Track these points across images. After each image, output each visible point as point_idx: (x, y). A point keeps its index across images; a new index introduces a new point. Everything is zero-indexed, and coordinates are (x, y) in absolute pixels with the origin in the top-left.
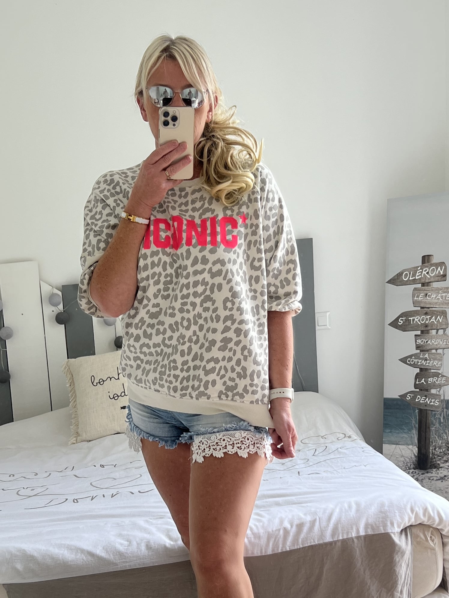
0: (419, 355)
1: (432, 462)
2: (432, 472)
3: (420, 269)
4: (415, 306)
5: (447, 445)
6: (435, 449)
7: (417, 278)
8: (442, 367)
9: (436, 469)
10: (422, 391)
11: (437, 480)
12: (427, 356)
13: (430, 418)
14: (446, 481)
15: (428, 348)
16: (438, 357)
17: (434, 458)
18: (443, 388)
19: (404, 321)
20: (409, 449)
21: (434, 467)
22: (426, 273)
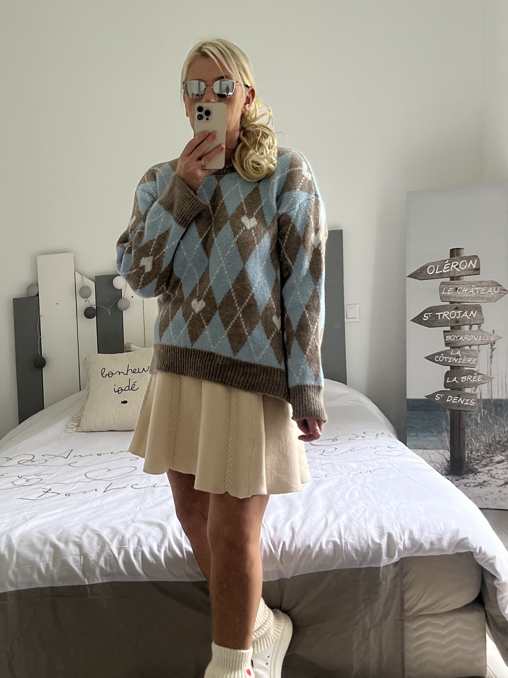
0: (448, 352)
1: (467, 467)
2: (468, 477)
3: (448, 263)
4: (443, 300)
5: (486, 448)
6: (471, 453)
7: (444, 272)
8: (478, 365)
9: (473, 474)
10: (454, 390)
11: (475, 486)
12: (458, 353)
13: (464, 419)
14: (486, 487)
15: (459, 345)
16: (473, 354)
17: (471, 462)
18: (479, 387)
19: (430, 316)
20: (439, 453)
21: (470, 472)
22: (456, 267)
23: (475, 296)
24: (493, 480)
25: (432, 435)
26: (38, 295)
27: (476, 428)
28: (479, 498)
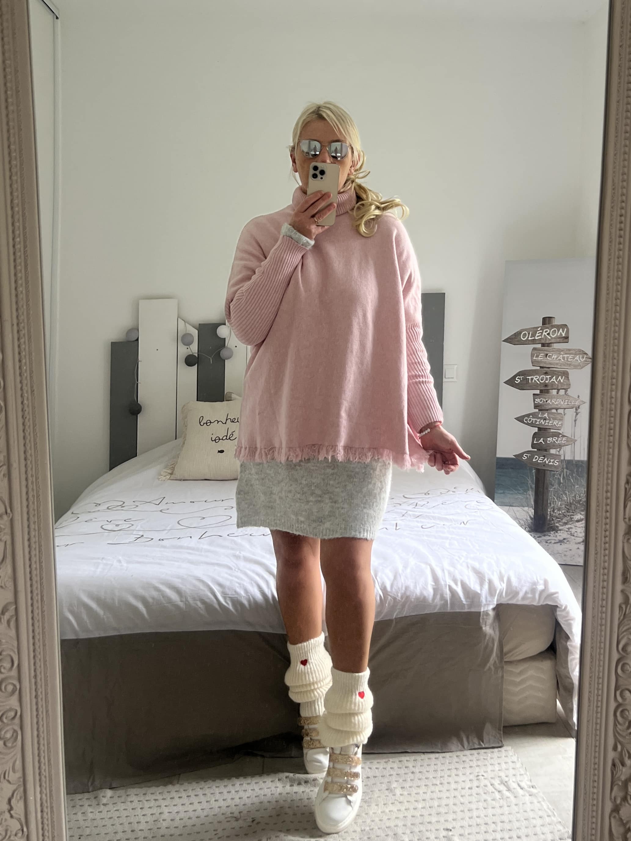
0: (537, 414)
1: (549, 524)
2: (549, 534)
3: (540, 330)
4: (534, 365)
5: (567, 507)
6: (553, 511)
7: (536, 338)
8: (563, 427)
9: (554, 532)
10: (540, 450)
11: (555, 543)
12: (546, 415)
13: (548, 479)
14: (565, 544)
15: (548, 407)
16: (558, 417)
17: (553, 520)
18: (563, 448)
19: (522, 380)
20: (524, 511)
21: (552, 530)
22: (547, 334)
23: (563, 363)
24: (573, 537)
26: (138, 340)
28: (559, 554)
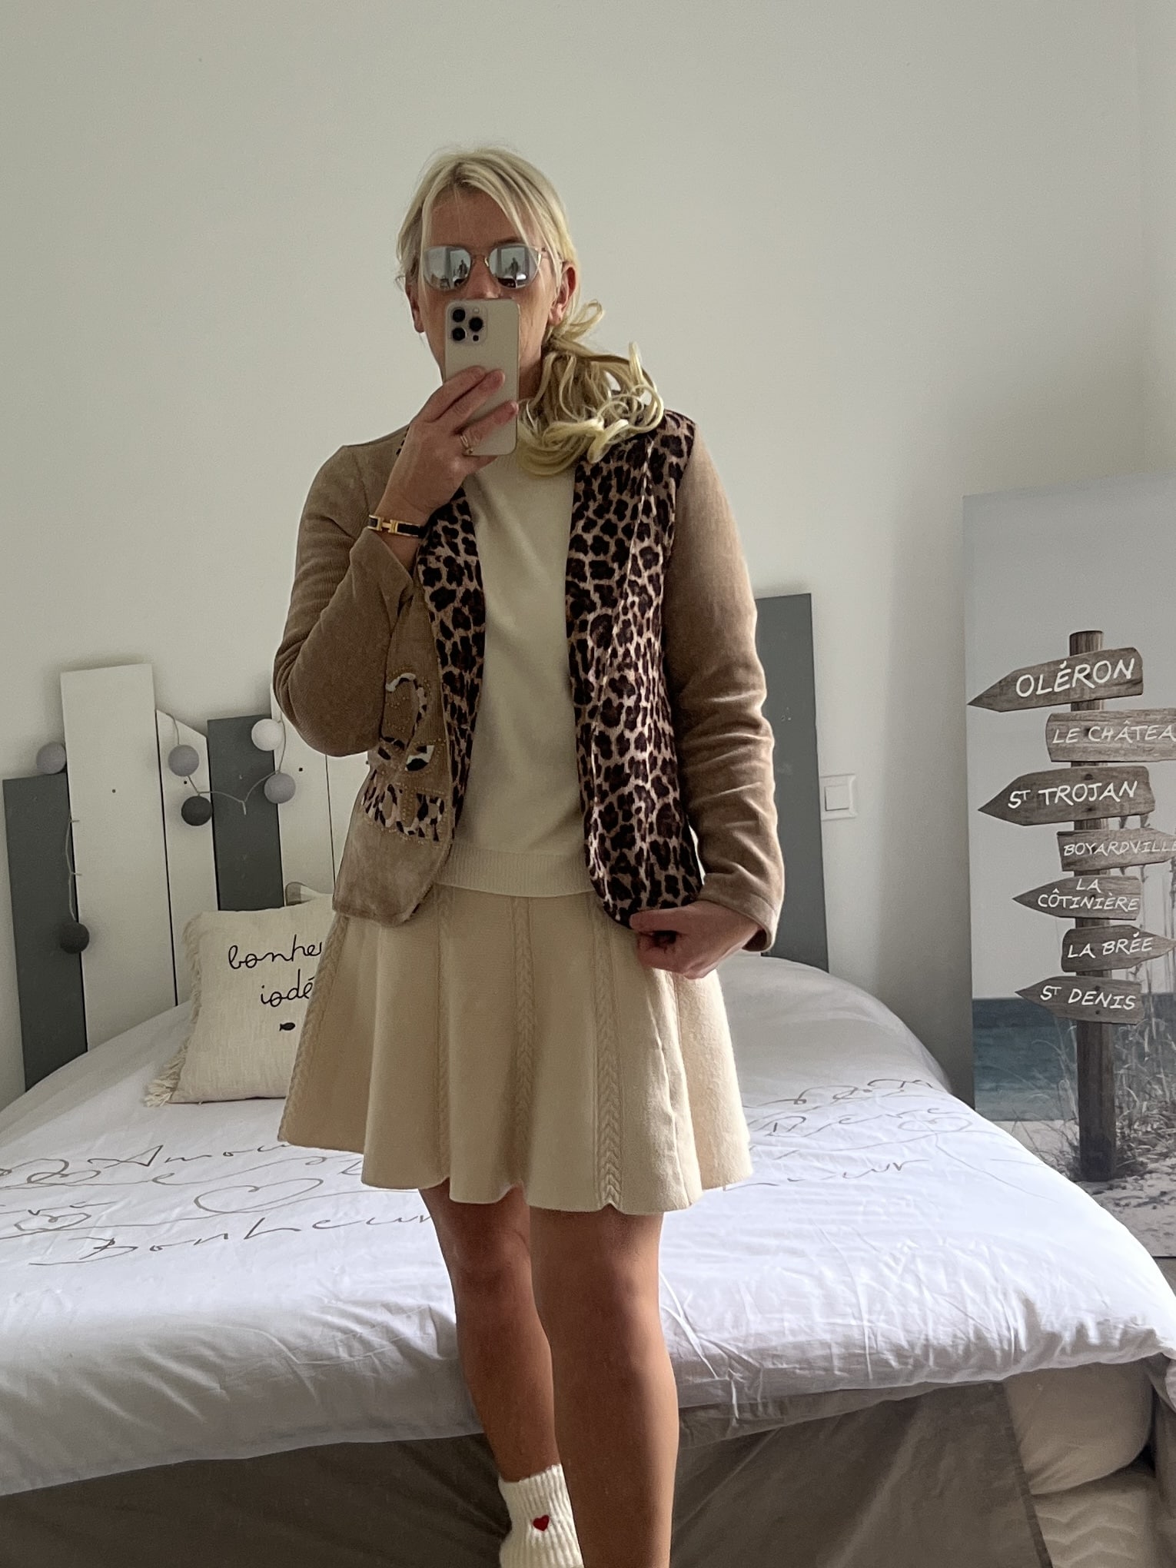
0: (1070, 884)
1: (1122, 1159)
2: (1123, 1184)
3: (1066, 668)
4: (1054, 759)
5: (1164, 1112)
6: (1130, 1126)
7: (1057, 690)
8: (1141, 913)
9: (1134, 1177)
10: (1085, 975)
11: (1139, 1205)
12: (1095, 885)
13: (1110, 1045)
14: (1166, 1206)
15: (1098, 865)
16: (1128, 886)
17: (1131, 1149)
18: (1145, 966)
19: (1025, 798)
20: (1053, 1129)
21: (1129, 1173)
22: (1085, 677)
23: (1132, 747)
25: (1036, 1086)
26: (65, 770)
27: (1139, 1066)
28: (1151, 1233)
